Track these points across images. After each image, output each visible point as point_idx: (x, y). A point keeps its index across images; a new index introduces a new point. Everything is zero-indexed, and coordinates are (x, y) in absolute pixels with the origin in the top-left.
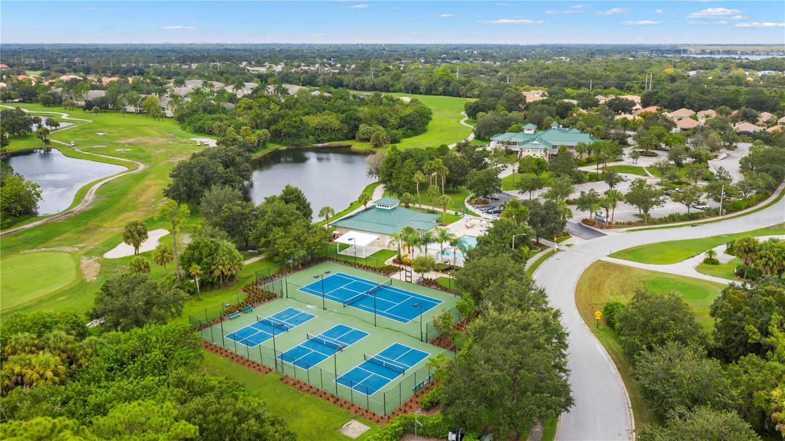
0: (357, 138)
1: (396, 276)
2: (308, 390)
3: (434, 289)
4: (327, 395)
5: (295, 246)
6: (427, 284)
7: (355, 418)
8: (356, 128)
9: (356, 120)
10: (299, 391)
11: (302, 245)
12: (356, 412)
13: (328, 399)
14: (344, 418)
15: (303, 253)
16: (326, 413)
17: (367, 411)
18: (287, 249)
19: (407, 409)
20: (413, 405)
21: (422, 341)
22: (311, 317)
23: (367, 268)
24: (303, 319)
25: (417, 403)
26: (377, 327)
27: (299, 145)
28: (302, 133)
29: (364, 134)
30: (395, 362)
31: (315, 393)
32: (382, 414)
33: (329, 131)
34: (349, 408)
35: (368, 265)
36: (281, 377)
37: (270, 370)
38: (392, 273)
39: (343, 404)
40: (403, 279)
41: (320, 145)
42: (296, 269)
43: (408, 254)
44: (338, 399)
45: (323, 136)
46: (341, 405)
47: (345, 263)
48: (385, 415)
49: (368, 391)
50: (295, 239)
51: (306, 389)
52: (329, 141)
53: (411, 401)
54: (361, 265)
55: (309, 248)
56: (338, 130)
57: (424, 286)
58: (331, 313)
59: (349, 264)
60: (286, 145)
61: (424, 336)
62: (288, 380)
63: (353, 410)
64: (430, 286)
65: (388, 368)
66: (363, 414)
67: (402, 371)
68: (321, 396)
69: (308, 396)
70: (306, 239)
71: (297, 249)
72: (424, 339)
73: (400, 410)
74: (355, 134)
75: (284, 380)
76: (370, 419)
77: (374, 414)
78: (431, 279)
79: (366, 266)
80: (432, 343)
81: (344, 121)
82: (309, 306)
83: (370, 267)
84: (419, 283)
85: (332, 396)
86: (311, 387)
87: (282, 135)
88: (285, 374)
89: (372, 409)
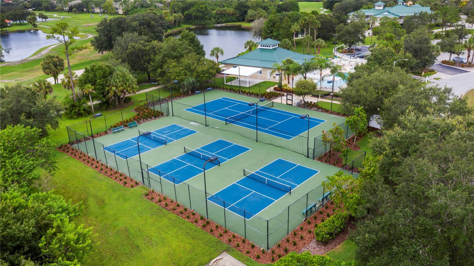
0: (246, 20)
1: (277, 100)
2: (174, 209)
3: (315, 110)
4: (196, 216)
5: (186, 75)
6: (308, 106)
7: (227, 250)
8: (246, 12)
9: (245, 7)
10: (164, 210)
11: (192, 74)
12: (230, 241)
13: (196, 222)
14: (212, 249)
15: (192, 80)
16: (192, 241)
17: (244, 242)
18: (178, 76)
19: (297, 240)
20: (304, 234)
21: (308, 157)
22: (193, 132)
23: (250, 94)
24: (184, 134)
25: (310, 232)
26: (259, 143)
27: (204, 25)
28: (206, 16)
29: (251, 17)
30: (279, 180)
31: (182, 213)
32: (263, 247)
33: (226, 15)
34: (221, 236)
35: (251, 92)
36: (146, 192)
37: (137, 184)
38: (274, 98)
39: (214, 229)
40: (284, 102)
41: (219, 25)
42: (186, 94)
43: (288, 84)
44: (208, 223)
45: (221, 19)
46: (212, 231)
47: (230, 90)
48: (268, 248)
49: (246, 215)
50: (186, 69)
51: (172, 207)
52: (225, 22)
53: (302, 229)
54: (245, 92)
55: (198, 76)
56: (232, 14)
57: (305, 108)
58: (213, 130)
59: (234, 91)
60: (195, 25)
61: (311, 151)
62: (154, 196)
63: (226, 238)
64: (311, 108)
65: (270, 185)
66: (238, 246)
67: (288, 190)
68: (188, 218)
69: (173, 216)
70: (195, 68)
71: (187, 76)
72: (311, 155)
73: (288, 241)
74: (245, 17)
75: (150, 195)
76: (248, 253)
77: (253, 246)
78: (311, 102)
79: (249, 93)
80: (320, 159)
81: (237, 8)
82: (192, 123)
83: (253, 93)
84: (299, 105)
85: (202, 218)
86: (178, 206)
87: (192, 18)
88: (151, 189)
89: (251, 239)
